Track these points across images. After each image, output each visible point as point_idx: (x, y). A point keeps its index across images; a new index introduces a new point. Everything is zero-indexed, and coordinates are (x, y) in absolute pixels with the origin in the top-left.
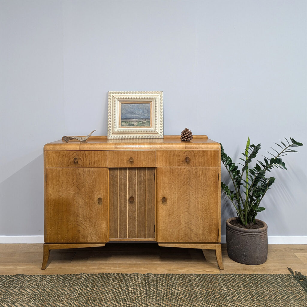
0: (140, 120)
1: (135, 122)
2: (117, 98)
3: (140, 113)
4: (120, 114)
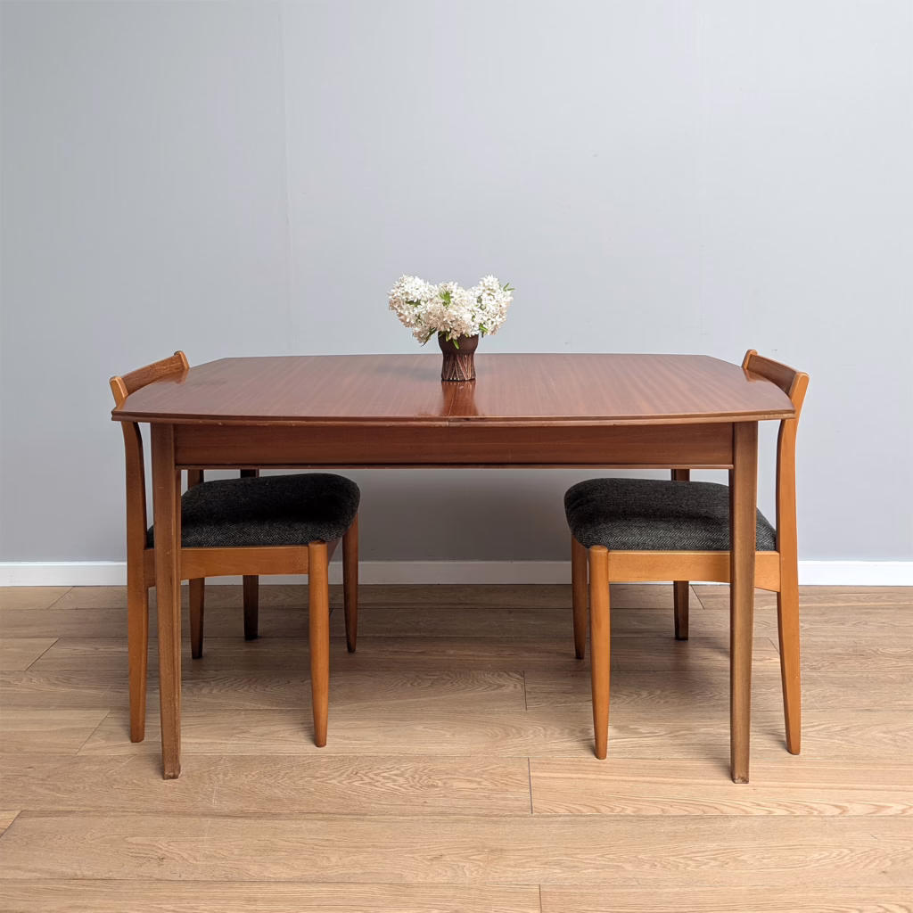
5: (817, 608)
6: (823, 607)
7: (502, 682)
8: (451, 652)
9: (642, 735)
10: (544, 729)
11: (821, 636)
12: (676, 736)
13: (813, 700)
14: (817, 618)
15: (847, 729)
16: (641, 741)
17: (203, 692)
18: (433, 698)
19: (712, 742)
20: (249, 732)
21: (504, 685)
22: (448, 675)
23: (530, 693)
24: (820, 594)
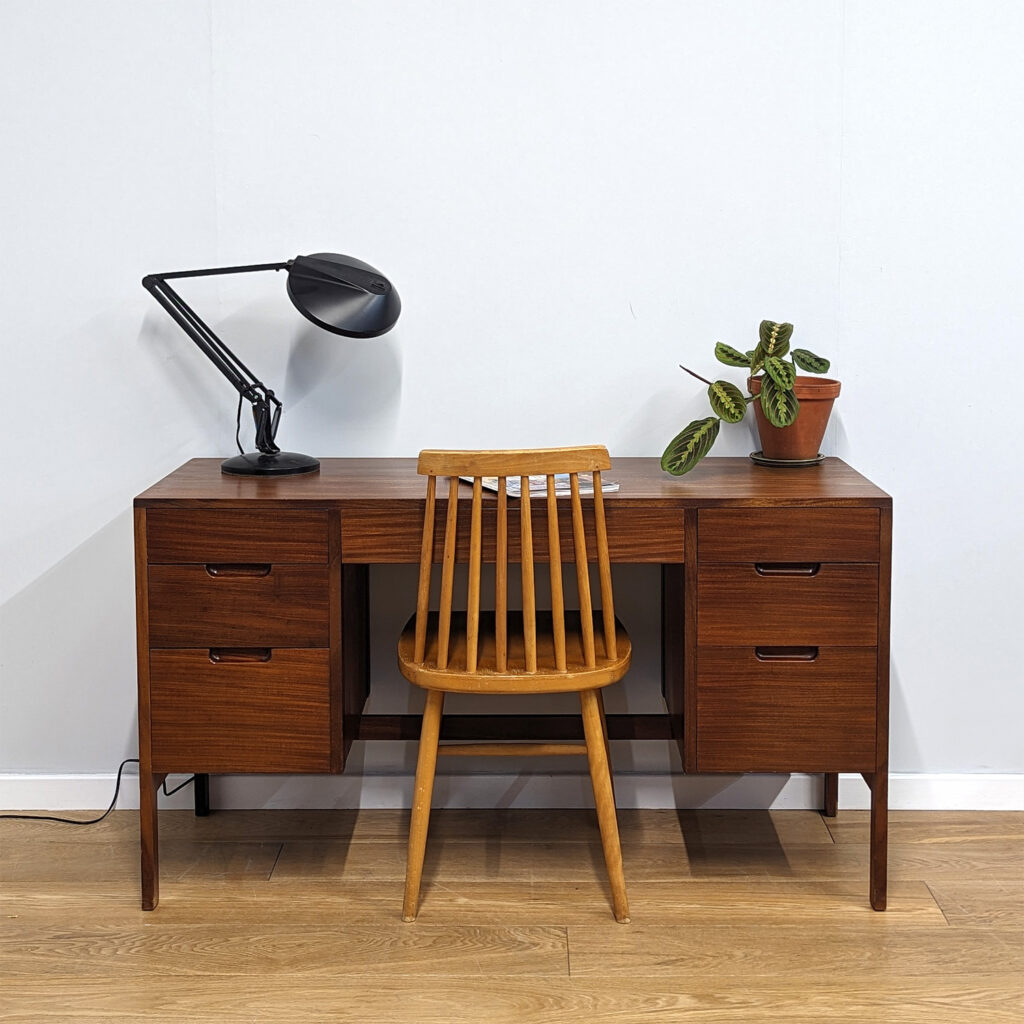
5: (998, 842)
6: (1008, 840)
7: (536, 941)
8: (462, 901)
9: (732, 1006)
10: (594, 998)
11: (998, 879)
12: (777, 1006)
13: (977, 961)
14: (996, 854)
15: (1018, 996)
16: (728, 1012)
17: (103, 952)
18: (436, 960)
19: (828, 1014)
20: (173, 1003)
21: (538, 944)
22: (456, 931)
23: (576, 954)
24: (1008, 822)
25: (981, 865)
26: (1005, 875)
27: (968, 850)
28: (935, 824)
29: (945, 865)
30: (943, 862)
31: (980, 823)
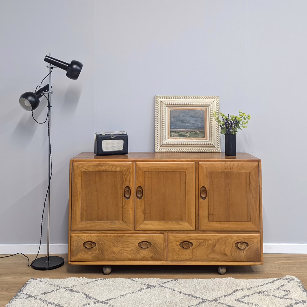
0: (194, 130)
1: (187, 132)
2: (166, 104)
3: (193, 122)
4: (169, 122)
14: (298, 266)
25: (295, 269)
26: (302, 272)
27: (291, 265)
28: (281, 257)
29: (285, 269)
30: (285, 268)
31: (293, 257)
